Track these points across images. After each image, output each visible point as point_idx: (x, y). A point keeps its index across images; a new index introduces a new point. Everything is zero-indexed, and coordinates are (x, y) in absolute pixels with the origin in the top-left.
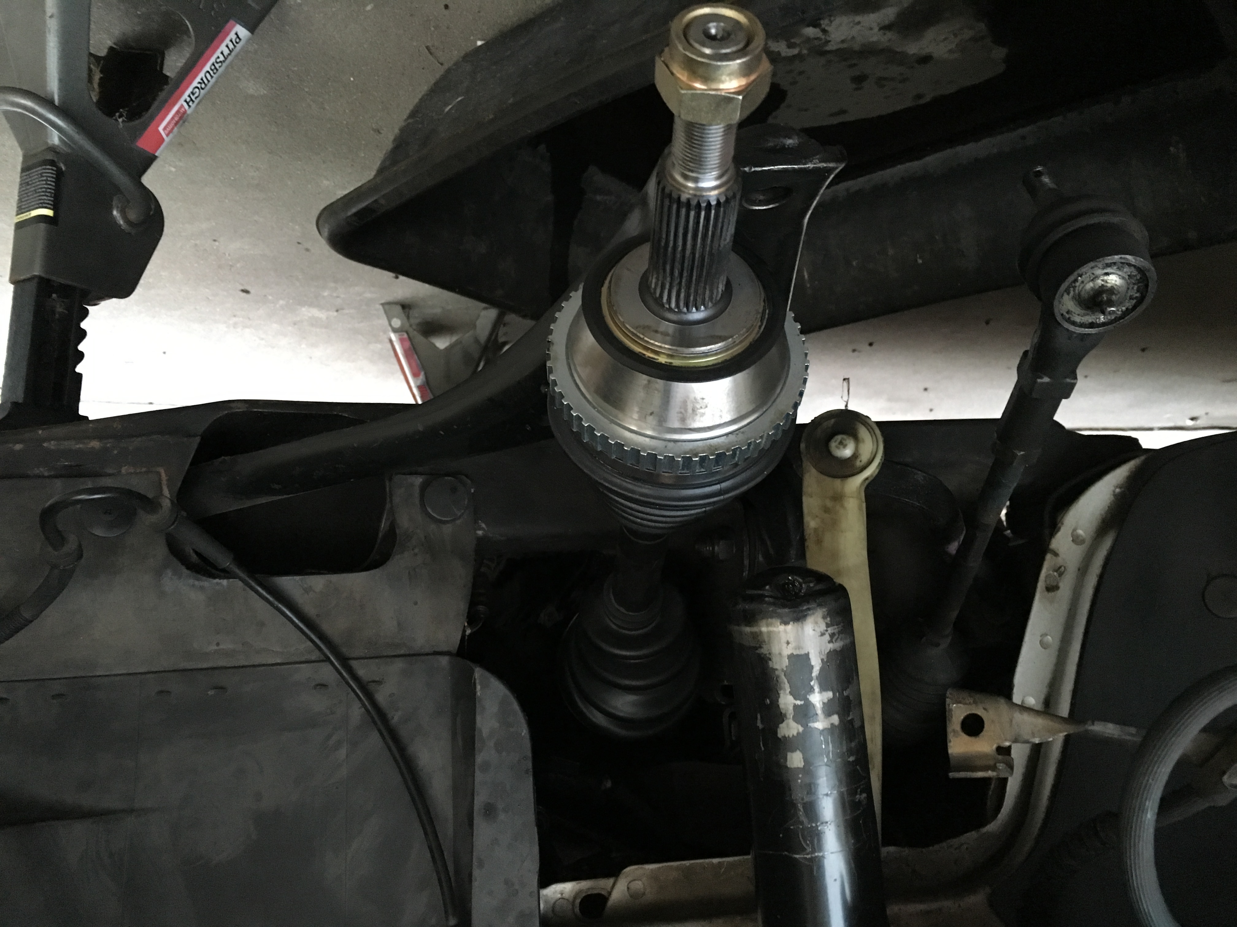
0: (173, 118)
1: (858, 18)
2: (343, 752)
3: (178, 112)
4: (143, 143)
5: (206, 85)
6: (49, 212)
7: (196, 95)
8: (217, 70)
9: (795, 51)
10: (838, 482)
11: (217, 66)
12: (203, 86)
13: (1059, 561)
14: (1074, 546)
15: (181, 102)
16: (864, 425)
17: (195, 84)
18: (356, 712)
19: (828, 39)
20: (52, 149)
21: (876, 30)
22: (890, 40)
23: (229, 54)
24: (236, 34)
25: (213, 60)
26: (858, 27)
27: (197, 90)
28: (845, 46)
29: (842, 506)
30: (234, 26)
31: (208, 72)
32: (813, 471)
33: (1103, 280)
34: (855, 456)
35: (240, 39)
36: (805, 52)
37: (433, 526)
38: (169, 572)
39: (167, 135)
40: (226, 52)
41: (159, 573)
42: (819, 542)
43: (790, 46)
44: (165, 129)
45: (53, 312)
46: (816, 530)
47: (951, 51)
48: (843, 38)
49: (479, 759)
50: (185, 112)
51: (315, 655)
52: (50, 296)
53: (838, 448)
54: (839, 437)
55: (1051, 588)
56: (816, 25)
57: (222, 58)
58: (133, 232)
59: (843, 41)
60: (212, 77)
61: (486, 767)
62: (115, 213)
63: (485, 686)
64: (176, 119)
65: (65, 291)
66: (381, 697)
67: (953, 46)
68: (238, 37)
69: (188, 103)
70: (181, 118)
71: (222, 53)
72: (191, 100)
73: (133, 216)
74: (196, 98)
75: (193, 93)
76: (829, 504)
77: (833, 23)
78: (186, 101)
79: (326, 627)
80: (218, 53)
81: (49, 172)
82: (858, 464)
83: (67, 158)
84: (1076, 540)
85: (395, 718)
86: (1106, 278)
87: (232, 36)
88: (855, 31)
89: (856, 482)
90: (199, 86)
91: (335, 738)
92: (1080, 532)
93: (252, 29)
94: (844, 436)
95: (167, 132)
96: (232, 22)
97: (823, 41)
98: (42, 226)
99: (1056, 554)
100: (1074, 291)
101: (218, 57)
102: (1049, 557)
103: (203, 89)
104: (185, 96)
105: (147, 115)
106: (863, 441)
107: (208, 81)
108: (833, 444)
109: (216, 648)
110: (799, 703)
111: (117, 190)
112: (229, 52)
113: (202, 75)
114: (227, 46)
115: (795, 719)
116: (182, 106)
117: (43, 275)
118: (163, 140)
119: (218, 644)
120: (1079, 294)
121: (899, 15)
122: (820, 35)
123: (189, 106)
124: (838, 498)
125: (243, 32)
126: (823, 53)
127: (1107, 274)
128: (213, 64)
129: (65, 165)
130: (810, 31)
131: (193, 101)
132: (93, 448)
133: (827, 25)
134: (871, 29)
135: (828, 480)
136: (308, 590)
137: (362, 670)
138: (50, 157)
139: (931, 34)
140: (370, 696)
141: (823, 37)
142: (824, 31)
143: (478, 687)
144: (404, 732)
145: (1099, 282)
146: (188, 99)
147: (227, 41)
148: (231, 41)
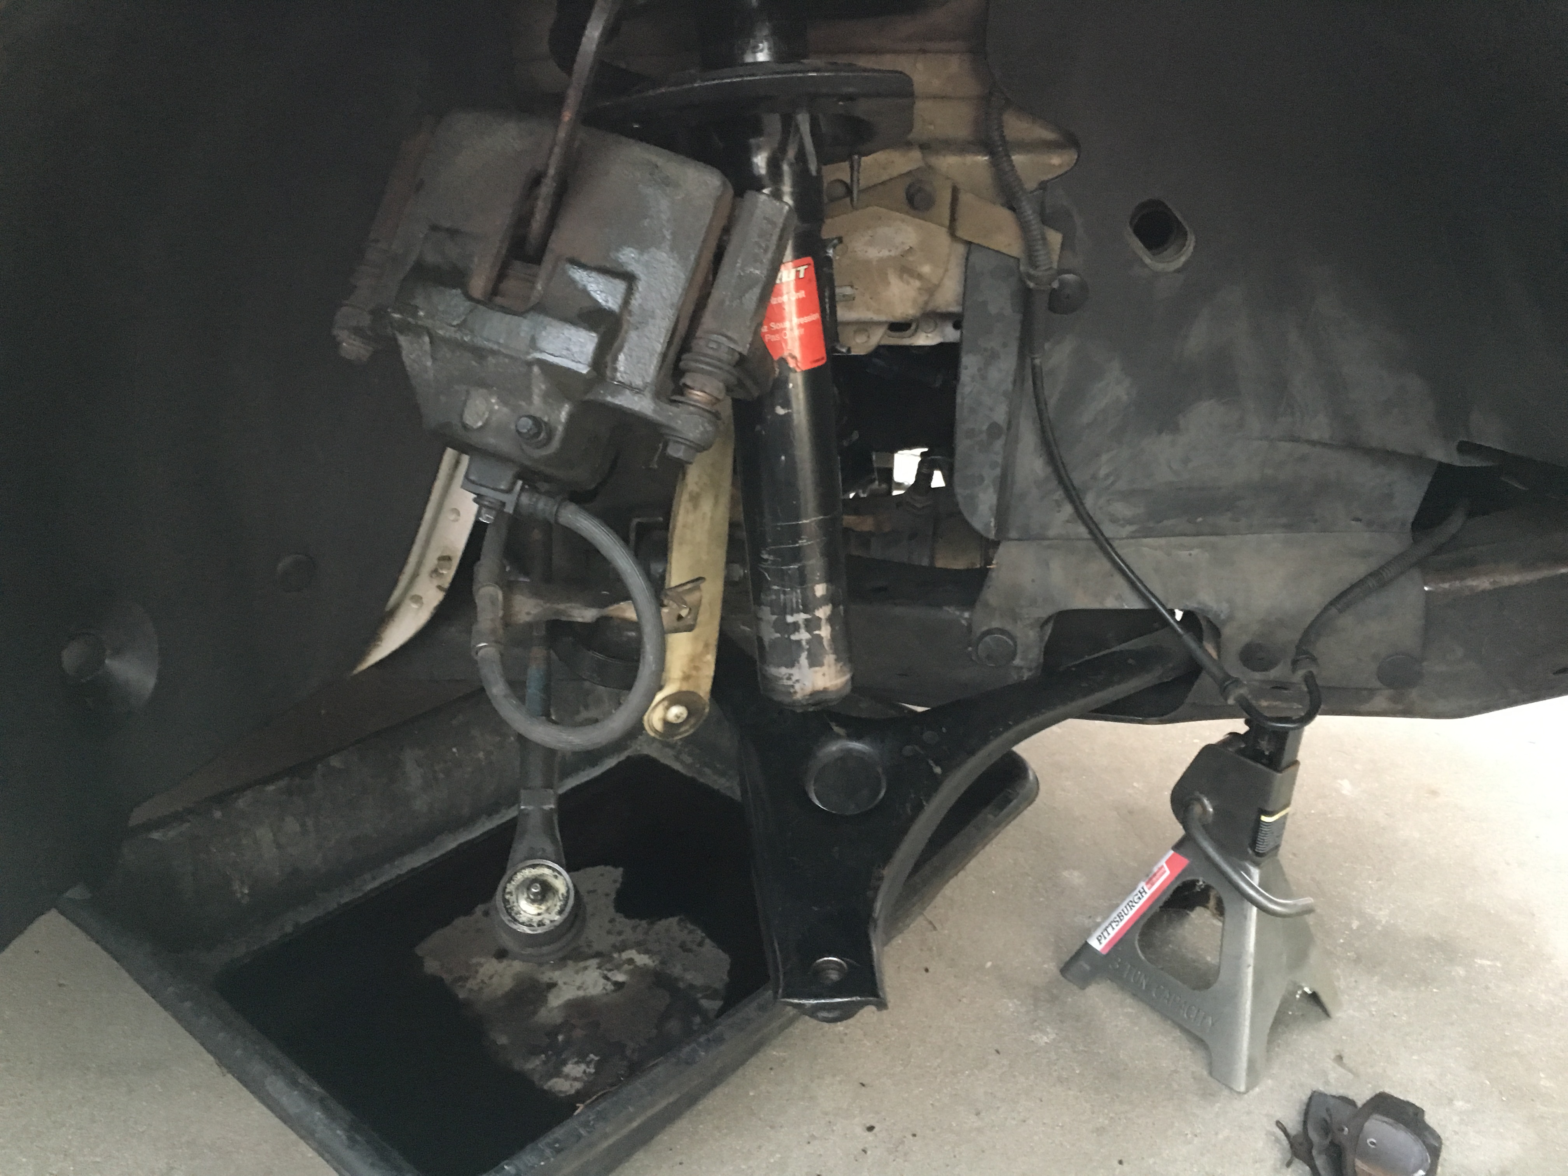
0: (1158, 879)
1: (581, 993)
2: (1103, 472)
3: (1153, 884)
4: (1184, 862)
5: (1128, 904)
6: (1264, 818)
7: (1136, 897)
8: (1118, 915)
9: (626, 955)
10: (684, 689)
11: (1118, 919)
12: (1130, 904)
13: (436, 582)
14: (420, 594)
15: (1149, 892)
16: (656, 730)
17: (1137, 906)
18: (1089, 501)
19: (599, 970)
20: (1257, 864)
21: (560, 983)
22: (543, 973)
23: (1107, 927)
24: (1100, 943)
25: (1121, 924)
26: (578, 984)
27: (1136, 901)
28: (582, 964)
29: (684, 672)
30: (1103, 949)
31: (1126, 914)
32: (702, 694)
33: (541, 909)
34: (667, 708)
35: (1098, 939)
36: (616, 955)
37: (1009, 627)
38: (1222, 617)
39: (1162, 867)
40: (1110, 929)
41: (1231, 618)
42: (706, 645)
43: (631, 961)
44: (1165, 872)
45: (1269, 741)
46: (708, 653)
47: (481, 965)
48: (587, 972)
49: (998, 471)
50: (1147, 883)
51: (1115, 544)
52: (1270, 753)
53: (682, 714)
54: (680, 721)
55: (445, 559)
56: (616, 983)
57: (1114, 924)
58: (1197, 794)
59: (586, 968)
60: (1123, 911)
61: (993, 465)
62: (1211, 810)
63: (987, 525)
64: (1154, 879)
65: (1257, 756)
66: (1068, 509)
67: (481, 970)
68: (1099, 940)
69: (1144, 891)
70: (1151, 879)
71: (1113, 928)
72: (1141, 893)
73: (1197, 809)
74: (1137, 895)
75: (1139, 898)
76: (694, 673)
77: (601, 988)
78: (1146, 893)
79: (1108, 565)
80: (1117, 929)
81: (1261, 848)
82: (666, 703)
83: (1244, 857)
84: (418, 599)
85: (1059, 494)
86: (540, 911)
87: (1104, 942)
88: (579, 979)
89: (669, 690)
90: (1134, 904)
91: (1110, 481)
92: (414, 606)
93: (1086, 945)
94: (675, 722)
95: (1163, 869)
96: (1104, 953)
97: (603, 968)
98: (1270, 809)
99: (439, 587)
100: (559, 898)
101: (1117, 925)
102: (446, 585)
103: (1131, 901)
104: (1146, 897)
105: (1179, 883)
106: (659, 719)
107: (1126, 907)
108: (685, 715)
109: (1192, 552)
110: (817, 632)
111: (1206, 827)
112: (1108, 929)
113: (1131, 913)
114: (1109, 934)
115: (819, 619)
116: (1149, 889)
117: (1275, 773)
118: (1167, 862)
119: (1190, 555)
120: (555, 896)
121: (544, 1000)
122: (609, 975)
123: (1143, 888)
124: (686, 678)
125: (1094, 943)
126: (598, 955)
127: (539, 914)
128: (1121, 920)
129: (1248, 853)
130: (620, 977)
131: (1139, 892)
132: (1266, 701)
133: (606, 985)
134: (565, 983)
135: (692, 689)
136: (1119, 597)
137: (1082, 530)
138: (1258, 859)
139: (507, 983)
140: (1076, 509)
141: (606, 972)
142: (606, 978)
143: (992, 524)
144: (1054, 483)
145: (543, 907)
146: (1143, 894)
147: (1109, 938)
148: (1105, 938)
